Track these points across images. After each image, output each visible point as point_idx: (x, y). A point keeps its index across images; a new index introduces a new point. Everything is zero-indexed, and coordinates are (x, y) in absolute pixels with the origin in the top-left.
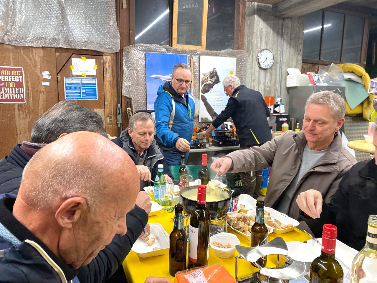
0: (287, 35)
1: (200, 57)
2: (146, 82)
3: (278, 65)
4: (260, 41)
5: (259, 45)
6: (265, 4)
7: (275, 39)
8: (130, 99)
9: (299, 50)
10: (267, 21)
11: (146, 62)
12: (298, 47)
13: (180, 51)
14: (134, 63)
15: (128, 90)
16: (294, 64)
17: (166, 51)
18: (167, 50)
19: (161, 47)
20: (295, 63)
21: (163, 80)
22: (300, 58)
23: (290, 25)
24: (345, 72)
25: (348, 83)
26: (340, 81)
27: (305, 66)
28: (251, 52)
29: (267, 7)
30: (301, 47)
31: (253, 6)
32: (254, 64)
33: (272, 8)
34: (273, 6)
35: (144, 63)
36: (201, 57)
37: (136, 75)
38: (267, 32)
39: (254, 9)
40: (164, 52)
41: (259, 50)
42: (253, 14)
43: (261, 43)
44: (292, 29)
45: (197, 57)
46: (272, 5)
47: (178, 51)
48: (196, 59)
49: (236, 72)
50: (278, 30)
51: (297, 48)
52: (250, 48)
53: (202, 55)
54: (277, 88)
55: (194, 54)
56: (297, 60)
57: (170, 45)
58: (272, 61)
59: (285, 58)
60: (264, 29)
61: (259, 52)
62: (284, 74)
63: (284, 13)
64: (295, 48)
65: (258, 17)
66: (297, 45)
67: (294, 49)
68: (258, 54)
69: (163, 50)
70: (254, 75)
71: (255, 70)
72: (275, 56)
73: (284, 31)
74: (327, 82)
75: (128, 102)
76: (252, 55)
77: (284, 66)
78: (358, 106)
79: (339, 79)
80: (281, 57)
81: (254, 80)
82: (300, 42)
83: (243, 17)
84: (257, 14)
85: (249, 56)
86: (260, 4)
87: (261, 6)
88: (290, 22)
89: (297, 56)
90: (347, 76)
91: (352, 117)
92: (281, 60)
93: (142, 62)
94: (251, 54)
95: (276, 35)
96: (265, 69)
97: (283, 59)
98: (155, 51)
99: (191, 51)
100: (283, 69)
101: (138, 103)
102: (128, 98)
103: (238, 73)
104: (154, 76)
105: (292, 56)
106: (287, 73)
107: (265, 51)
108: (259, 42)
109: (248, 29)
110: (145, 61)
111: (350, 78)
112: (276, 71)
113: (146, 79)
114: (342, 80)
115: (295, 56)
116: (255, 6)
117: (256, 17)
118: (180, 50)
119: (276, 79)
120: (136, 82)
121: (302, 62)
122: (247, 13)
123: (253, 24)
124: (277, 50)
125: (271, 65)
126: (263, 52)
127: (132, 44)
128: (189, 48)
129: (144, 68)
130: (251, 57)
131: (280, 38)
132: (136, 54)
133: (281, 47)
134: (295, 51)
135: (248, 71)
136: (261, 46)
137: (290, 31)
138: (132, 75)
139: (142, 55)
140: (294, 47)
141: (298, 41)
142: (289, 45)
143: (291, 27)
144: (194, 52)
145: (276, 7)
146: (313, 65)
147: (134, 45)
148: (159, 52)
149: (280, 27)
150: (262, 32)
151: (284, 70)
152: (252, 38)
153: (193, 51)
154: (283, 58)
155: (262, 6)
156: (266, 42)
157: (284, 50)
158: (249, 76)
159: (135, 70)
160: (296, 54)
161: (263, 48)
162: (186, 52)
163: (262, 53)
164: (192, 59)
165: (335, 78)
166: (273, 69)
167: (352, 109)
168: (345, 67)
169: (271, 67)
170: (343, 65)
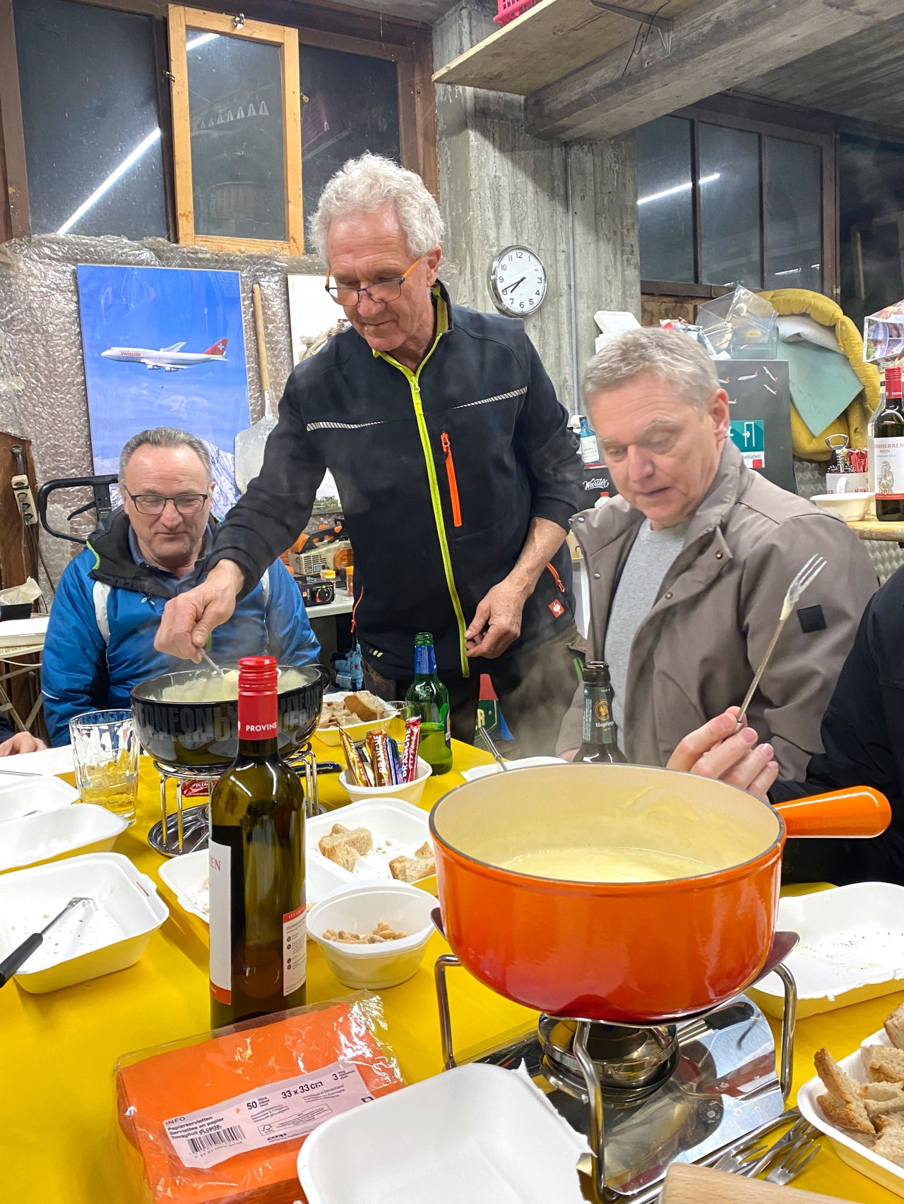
0: (583, 198)
1: (286, 280)
2: (84, 374)
3: (563, 301)
4: (496, 220)
5: (492, 234)
6: (501, 94)
7: (545, 213)
8: (24, 443)
9: (628, 249)
10: (513, 150)
11: (78, 302)
12: (622, 240)
13: (208, 260)
14: (30, 308)
15: (11, 410)
16: (615, 294)
17: (155, 261)
18: (160, 257)
19: (136, 244)
20: (619, 294)
21: (150, 364)
22: (633, 274)
23: (589, 167)
24: (779, 316)
25: (792, 349)
26: (770, 342)
27: (653, 306)
28: (468, 258)
29: (509, 105)
30: (633, 239)
31: (460, 101)
32: (479, 299)
33: (526, 109)
34: (526, 100)
35: (73, 307)
36: (290, 277)
37: (41, 351)
38: (516, 189)
39: (465, 112)
40: (148, 264)
41: (494, 250)
42: (464, 126)
43: (498, 225)
44: (599, 180)
45: (277, 278)
46: (523, 97)
47: (201, 259)
48: (274, 286)
50: (553, 180)
51: (619, 241)
52: (464, 246)
53: (292, 273)
54: (565, 381)
55: (265, 271)
56: (624, 282)
57: (169, 240)
58: (541, 287)
59: (585, 278)
60: (504, 179)
61: (494, 258)
62: (584, 334)
63: (565, 121)
64: (614, 243)
65: (479, 136)
66: (619, 233)
67: (610, 246)
68: (491, 266)
69: (143, 257)
72: (550, 272)
73: (573, 187)
74: (728, 350)
75: (15, 456)
76: (472, 267)
77: (581, 306)
78: (833, 424)
79: (765, 339)
80: (569, 274)
82: (628, 221)
83: (431, 140)
84: (475, 128)
85: (461, 272)
86: (481, 91)
87: (486, 100)
88: (590, 155)
89: (623, 271)
90: (789, 328)
91: (819, 463)
92: (570, 286)
93: (65, 304)
94: (469, 265)
95: (547, 199)
97: (578, 281)
98: (113, 262)
99: (251, 257)
100: (580, 315)
101: (57, 454)
102: (16, 440)
104: (115, 351)
105: (607, 270)
106: (594, 328)
107: (514, 254)
108: (493, 222)
109: (450, 181)
110: (75, 299)
111: (798, 334)
112: (558, 322)
113: (83, 364)
114: (775, 339)
115: (616, 269)
116: (465, 99)
117: (473, 137)
118: (208, 256)
119: (559, 349)
120: (46, 377)
121: (642, 294)
122: (441, 126)
123: (467, 160)
124: (555, 251)
125: (537, 299)
126: (507, 256)
127: (20, 237)
128: (243, 250)
129: (73, 323)
130: (468, 276)
131: (560, 210)
132: (35, 272)
133: (567, 238)
134: (615, 255)
136: (498, 239)
137: (591, 185)
138: (25, 354)
139: (61, 275)
140: (609, 240)
141: (622, 218)
142: (592, 231)
143: (594, 170)
144: (262, 264)
145: (537, 102)
146: (676, 302)
147: (25, 239)
148: (130, 263)
149: (558, 170)
150: (498, 190)
151: (583, 317)
152: (467, 208)
153: (260, 257)
154: (578, 276)
155: (491, 99)
156: (514, 224)
157: (578, 251)
159: (37, 332)
160: (619, 263)
161: (505, 244)
162: (232, 262)
163: (505, 260)
164: (256, 286)
165: (752, 334)
166: (546, 316)
167: (817, 434)
168: (779, 301)
169: (540, 309)
170: (772, 293)
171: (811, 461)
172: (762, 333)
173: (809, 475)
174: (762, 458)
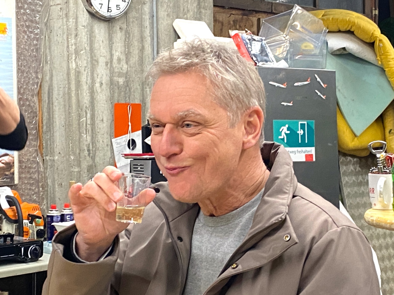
3: (146, 8)
16: (192, 7)
20: (195, 5)
24: (329, 32)
25: (339, 61)
26: (321, 54)
27: (223, 16)
32: (72, 2)
49: (17, 26)
62: (164, 38)
70: (76, 35)
71: (76, 22)
74: (286, 59)
77: (162, 13)
78: (372, 125)
79: (317, 51)
81: (77, 52)
90: (337, 43)
91: (360, 158)
96: (108, 20)
100: (161, 21)
103: (25, 32)
106: (173, 34)
111: (344, 49)
112: (141, 26)
114: (325, 51)
119: (142, 49)
121: (214, 6)
135: (57, 24)
146: (244, 15)
151: (164, 24)
158: (60, 40)
165: (306, 47)
166: (131, 20)
167: (358, 134)
168: (328, 19)
169: (126, 14)
170: (323, 12)
171: (353, 156)
172: (314, 46)
173: (352, 168)
174: (313, 153)
